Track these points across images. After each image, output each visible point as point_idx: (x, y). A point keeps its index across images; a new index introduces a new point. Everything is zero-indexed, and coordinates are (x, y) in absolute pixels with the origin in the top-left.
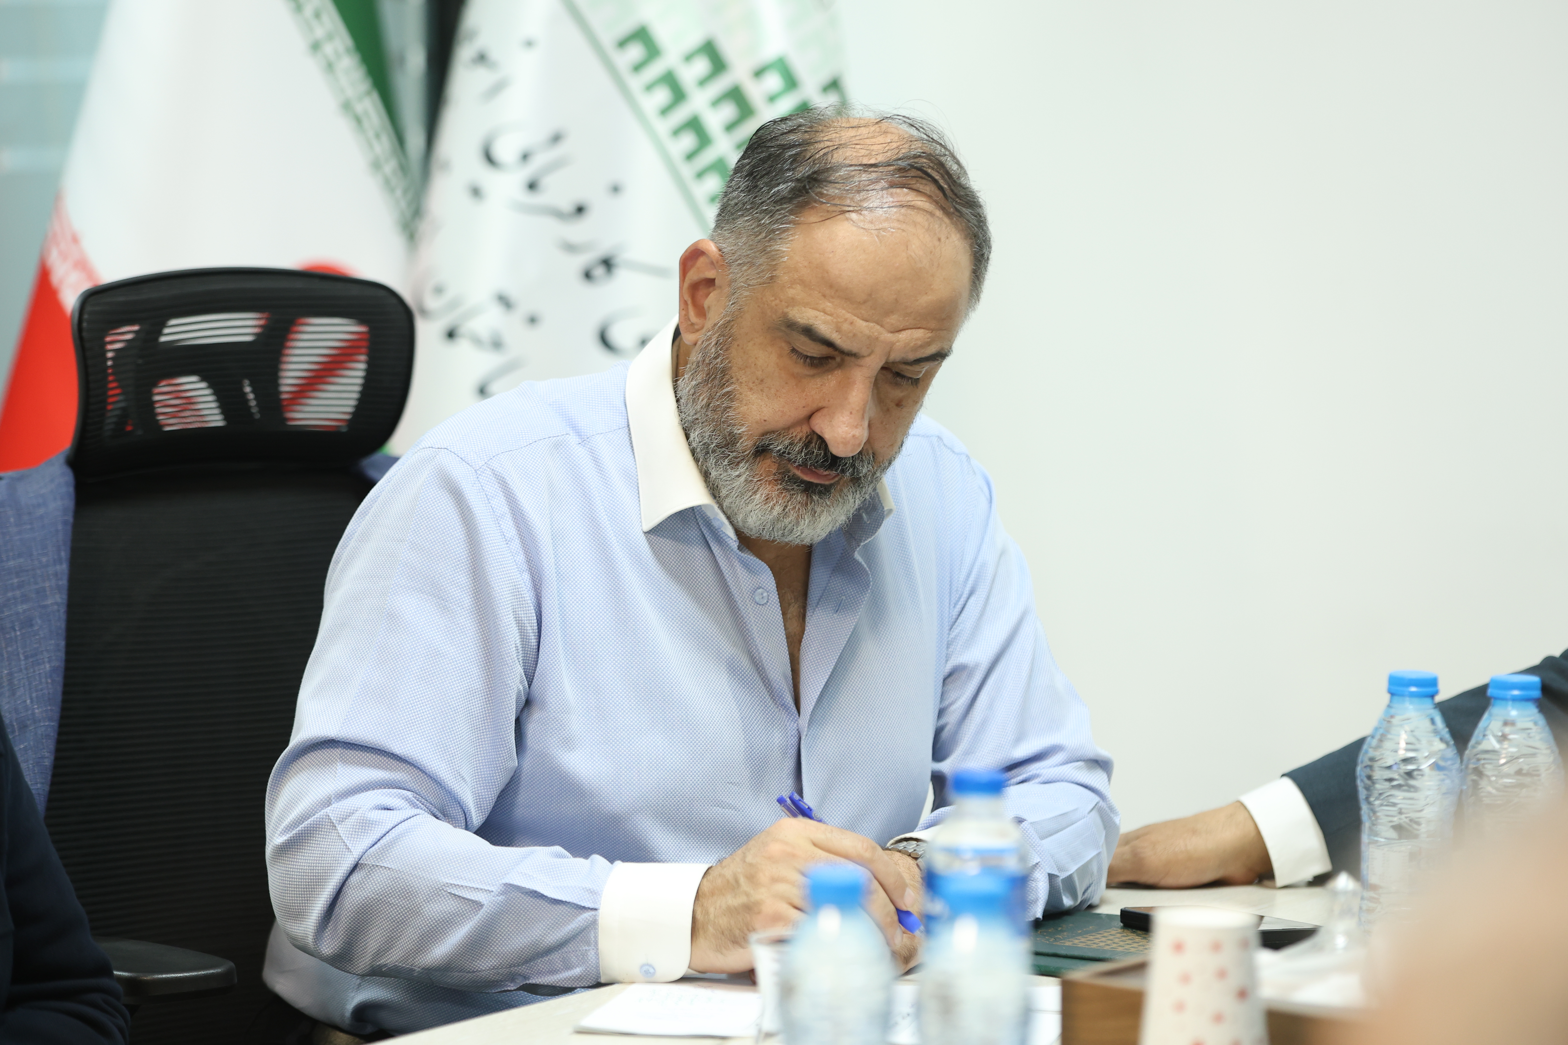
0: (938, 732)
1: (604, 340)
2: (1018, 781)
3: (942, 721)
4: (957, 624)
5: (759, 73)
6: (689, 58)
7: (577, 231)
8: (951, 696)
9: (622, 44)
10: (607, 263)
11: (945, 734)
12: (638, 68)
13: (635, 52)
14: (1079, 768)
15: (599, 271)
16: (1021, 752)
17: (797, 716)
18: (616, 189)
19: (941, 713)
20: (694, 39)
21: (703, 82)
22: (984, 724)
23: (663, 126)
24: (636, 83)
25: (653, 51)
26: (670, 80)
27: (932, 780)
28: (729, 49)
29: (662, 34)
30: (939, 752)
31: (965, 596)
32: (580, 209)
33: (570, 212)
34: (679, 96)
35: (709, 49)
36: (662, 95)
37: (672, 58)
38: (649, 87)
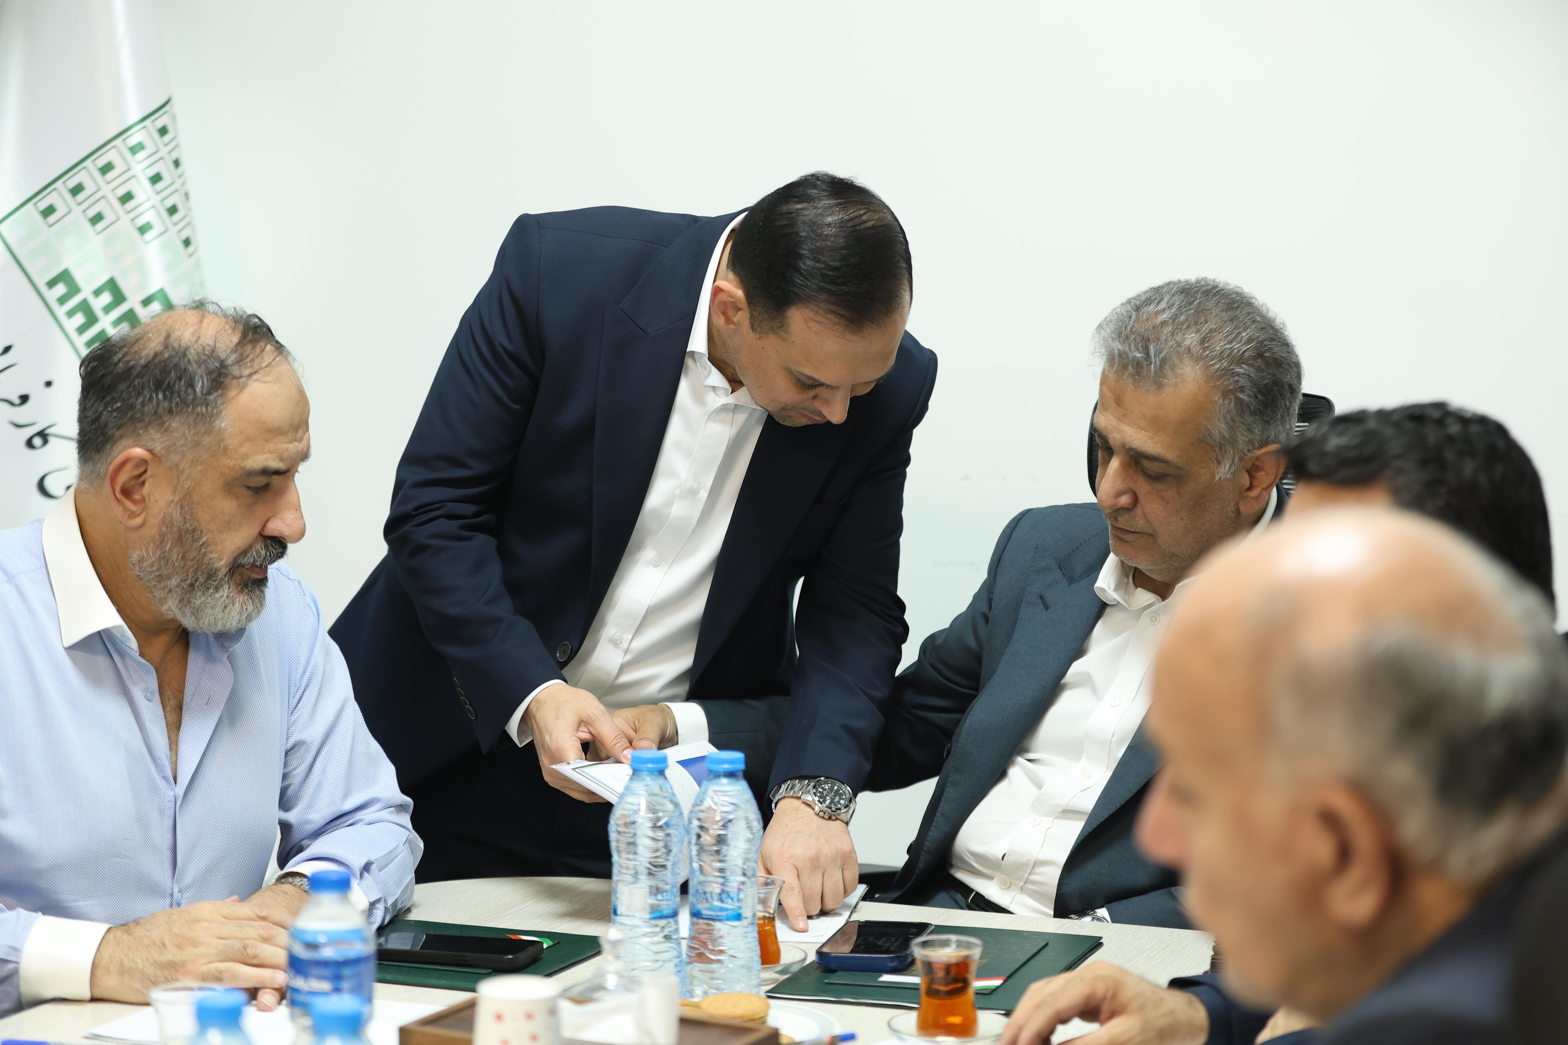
0: (283, 792)
1: (42, 488)
2: (347, 824)
3: (287, 783)
4: (296, 709)
5: (146, 302)
6: (97, 293)
7: (21, 414)
8: (293, 763)
9: (51, 284)
10: (43, 435)
11: (290, 792)
12: (62, 300)
13: (61, 289)
14: (392, 812)
15: (37, 441)
16: (348, 806)
17: (174, 786)
18: (49, 384)
19: (285, 777)
20: (102, 279)
21: (107, 309)
22: (319, 786)
24: (61, 311)
25: (73, 289)
26: (85, 307)
27: (279, 823)
28: (125, 287)
29: (79, 276)
30: (285, 803)
31: (302, 688)
32: (24, 399)
33: (17, 401)
34: (91, 319)
35: (112, 286)
36: (79, 319)
37: (86, 293)
38: (71, 314)
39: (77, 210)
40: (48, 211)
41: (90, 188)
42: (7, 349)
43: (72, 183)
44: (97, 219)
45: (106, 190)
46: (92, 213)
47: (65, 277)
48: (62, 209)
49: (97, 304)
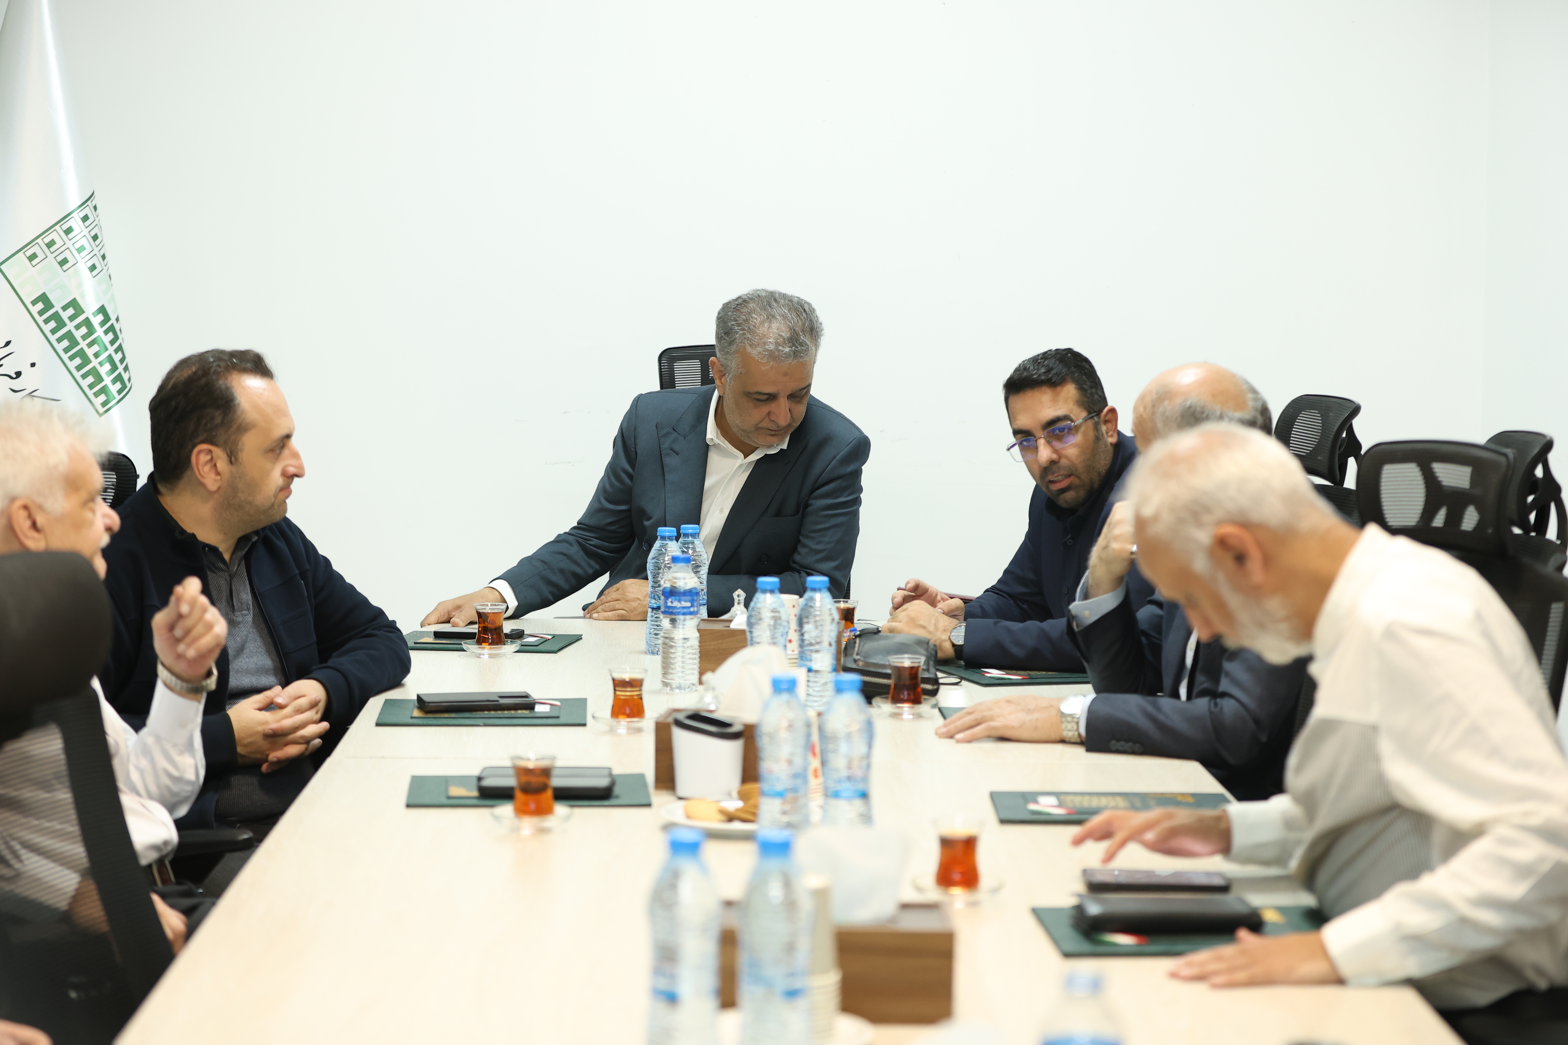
6: (65, 308)
7: (16, 384)
9: (34, 303)
13: (40, 306)
18: (33, 365)
20: (68, 300)
21: (72, 318)
24: (41, 319)
25: (49, 306)
26: (56, 317)
28: (82, 303)
29: (52, 298)
32: (18, 374)
33: (14, 376)
34: (61, 325)
35: (74, 304)
36: (53, 324)
37: (57, 308)
38: (47, 321)
39: (51, 257)
40: (32, 257)
41: (59, 243)
42: (8, 343)
43: (47, 240)
44: (63, 262)
45: (69, 244)
46: (60, 259)
47: (43, 298)
48: (41, 256)
49: (65, 315)
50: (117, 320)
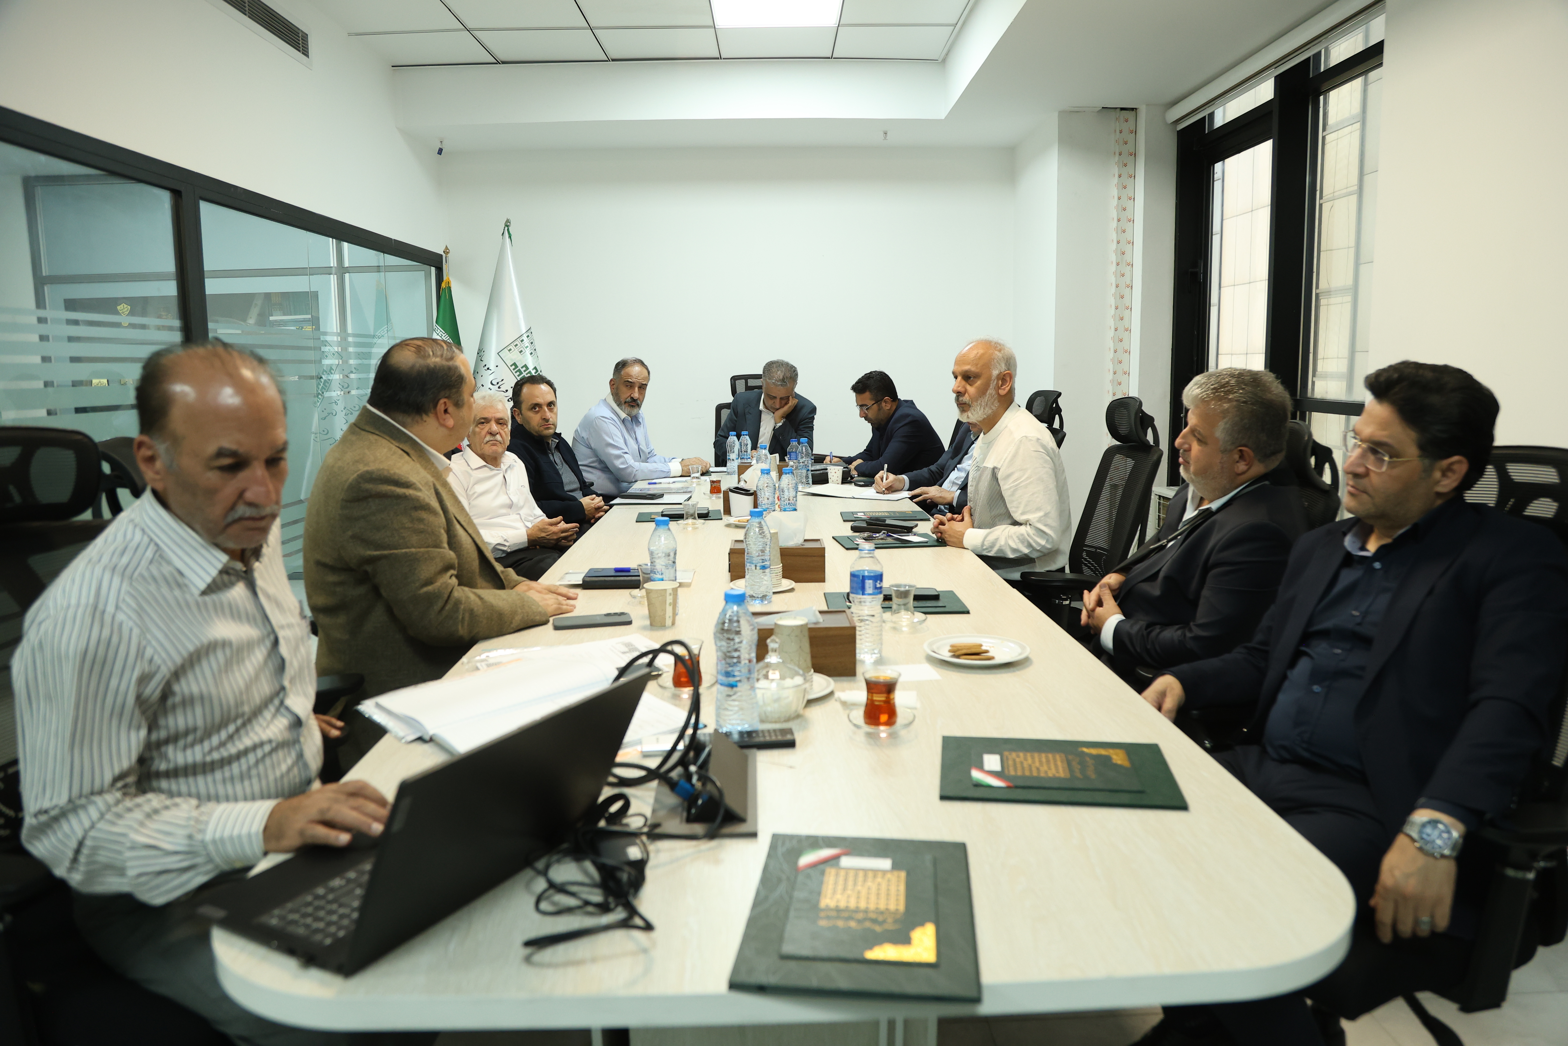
6: (522, 368)
9: (511, 366)
13: (513, 367)
21: (525, 371)
23: (514, 372)
25: (516, 367)
26: (519, 371)
28: (528, 366)
29: (517, 365)
34: (521, 373)
35: (525, 366)
37: (520, 367)
38: (516, 372)
39: (516, 350)
40: (510, 350)
41: (519, 345)
43: (515, 344)
44: (521, 352)
45: (523, 345)
46: (520, 350)
47: (515, 364)
48: (513, 349)
49: (522, 370)
50: (541, 371)
